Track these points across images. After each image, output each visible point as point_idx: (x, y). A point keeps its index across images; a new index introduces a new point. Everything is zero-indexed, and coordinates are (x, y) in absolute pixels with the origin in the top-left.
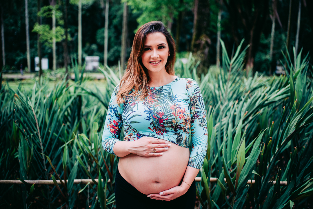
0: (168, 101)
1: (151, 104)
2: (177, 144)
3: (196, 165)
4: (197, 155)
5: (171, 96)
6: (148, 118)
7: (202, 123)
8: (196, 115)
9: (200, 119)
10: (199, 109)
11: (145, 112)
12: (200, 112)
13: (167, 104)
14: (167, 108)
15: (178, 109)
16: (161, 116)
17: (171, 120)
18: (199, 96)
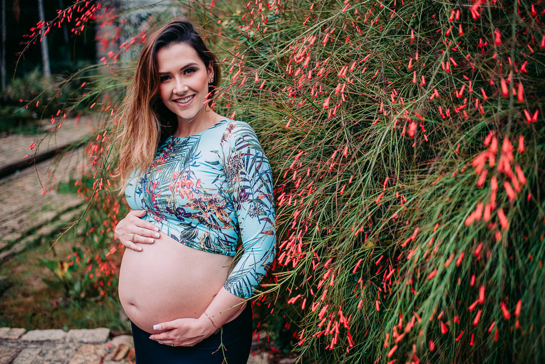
0: (179, 163)
2: (182, 242)
3: (235, 288)
4: (241, 269)
5: (191, 155)
6: (138, 191)
7: (255, 209)
8: (243, 194)
10: (249, 181)
12: (249, 187)
14: (166, 177)
15: (183, 181)
16: (153, 189)
17: (164, 198)
18: (246, 154)
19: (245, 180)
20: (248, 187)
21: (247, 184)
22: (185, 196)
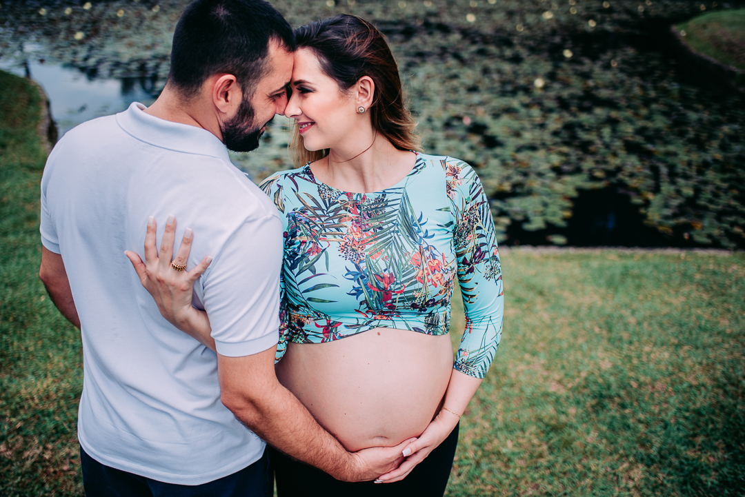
0: (401, 237)
1: (360, 251)
2: (429, 333)
3: (480, 370)
4: (483, 346)
5: (410, 221)
6: (354, 292)
7: (491, 269)
8: (478, 254)
9: (488, 260)
10: (484, 236)
11: (347, 277)
12: (485, 244)
13: (401, 249)
14: (402, 264)
15: (430, 263)
16: (386, 285)
17: (411, 294)
18: (482, 203)
19: (482, 236)
20: (483, 244)
21: (483, 240)
22: (438, 283)
